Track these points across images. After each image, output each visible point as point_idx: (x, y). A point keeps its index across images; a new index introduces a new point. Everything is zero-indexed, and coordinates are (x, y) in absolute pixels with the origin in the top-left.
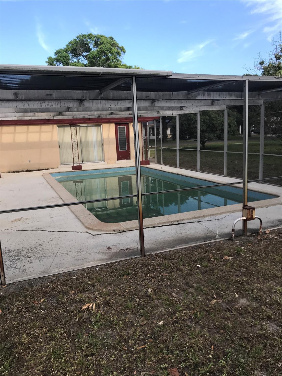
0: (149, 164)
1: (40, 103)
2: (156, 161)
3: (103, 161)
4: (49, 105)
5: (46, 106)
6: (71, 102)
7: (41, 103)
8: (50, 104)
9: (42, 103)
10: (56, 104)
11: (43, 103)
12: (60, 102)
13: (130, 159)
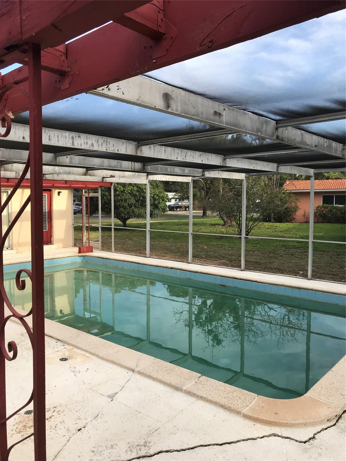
0: (92, 252)
1: (71, 136)
2: (100, 247)
3: (9, 249)
4: (87, 143)
5: (81, 145)
6: (123, 143)
7: (73, 138)
8: (90, 142)
9: (75, 138)
10: (100, 143)
11: (77, 138)
12: (106, 140)
13: (53, 244)
